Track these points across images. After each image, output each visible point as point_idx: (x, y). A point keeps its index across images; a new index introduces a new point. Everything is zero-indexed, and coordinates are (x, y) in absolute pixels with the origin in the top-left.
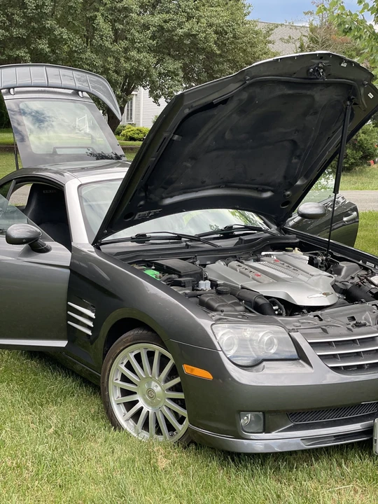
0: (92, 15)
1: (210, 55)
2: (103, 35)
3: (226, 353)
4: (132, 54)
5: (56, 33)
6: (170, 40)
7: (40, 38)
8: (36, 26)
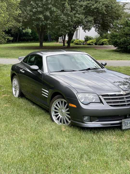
0: (64, 2)
1: (103, 14)
2: (67, 10)
3: (81, 101)
4: (77, 15)
5: (52, 9)
6: (89, 10)
7: (47, 11)
8: (46, 7)
